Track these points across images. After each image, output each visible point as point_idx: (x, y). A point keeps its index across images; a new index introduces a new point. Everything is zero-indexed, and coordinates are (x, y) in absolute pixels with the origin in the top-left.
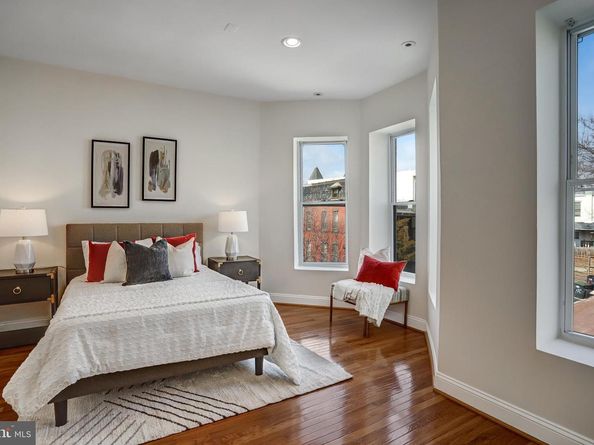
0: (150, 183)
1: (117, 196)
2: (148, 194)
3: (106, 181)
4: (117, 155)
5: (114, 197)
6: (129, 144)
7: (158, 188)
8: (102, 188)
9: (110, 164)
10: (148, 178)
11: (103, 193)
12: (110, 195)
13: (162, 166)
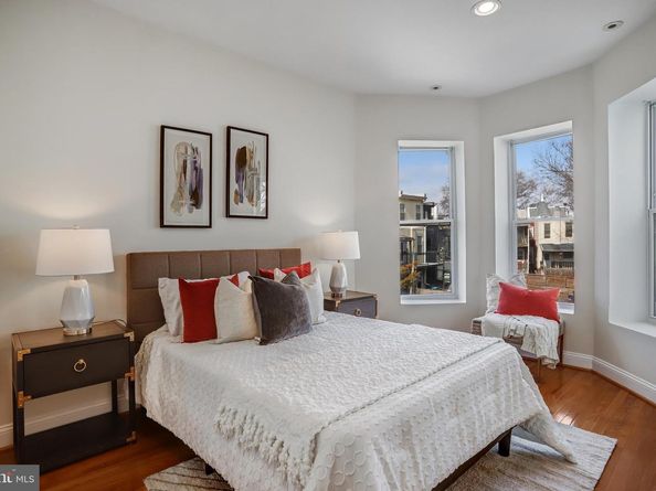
0: (236, 192)
1: (195, 209)
2: (235, 209)
3: (180, 188)
4: (195, 150)
5: (191, 211)
6: (211, 135)
7: (245, 199)
8: (175, 197)
9: (185, 162)
10: (234, 186)
11: (177, 206)
12: (185, 209)
13: (251, 169)
